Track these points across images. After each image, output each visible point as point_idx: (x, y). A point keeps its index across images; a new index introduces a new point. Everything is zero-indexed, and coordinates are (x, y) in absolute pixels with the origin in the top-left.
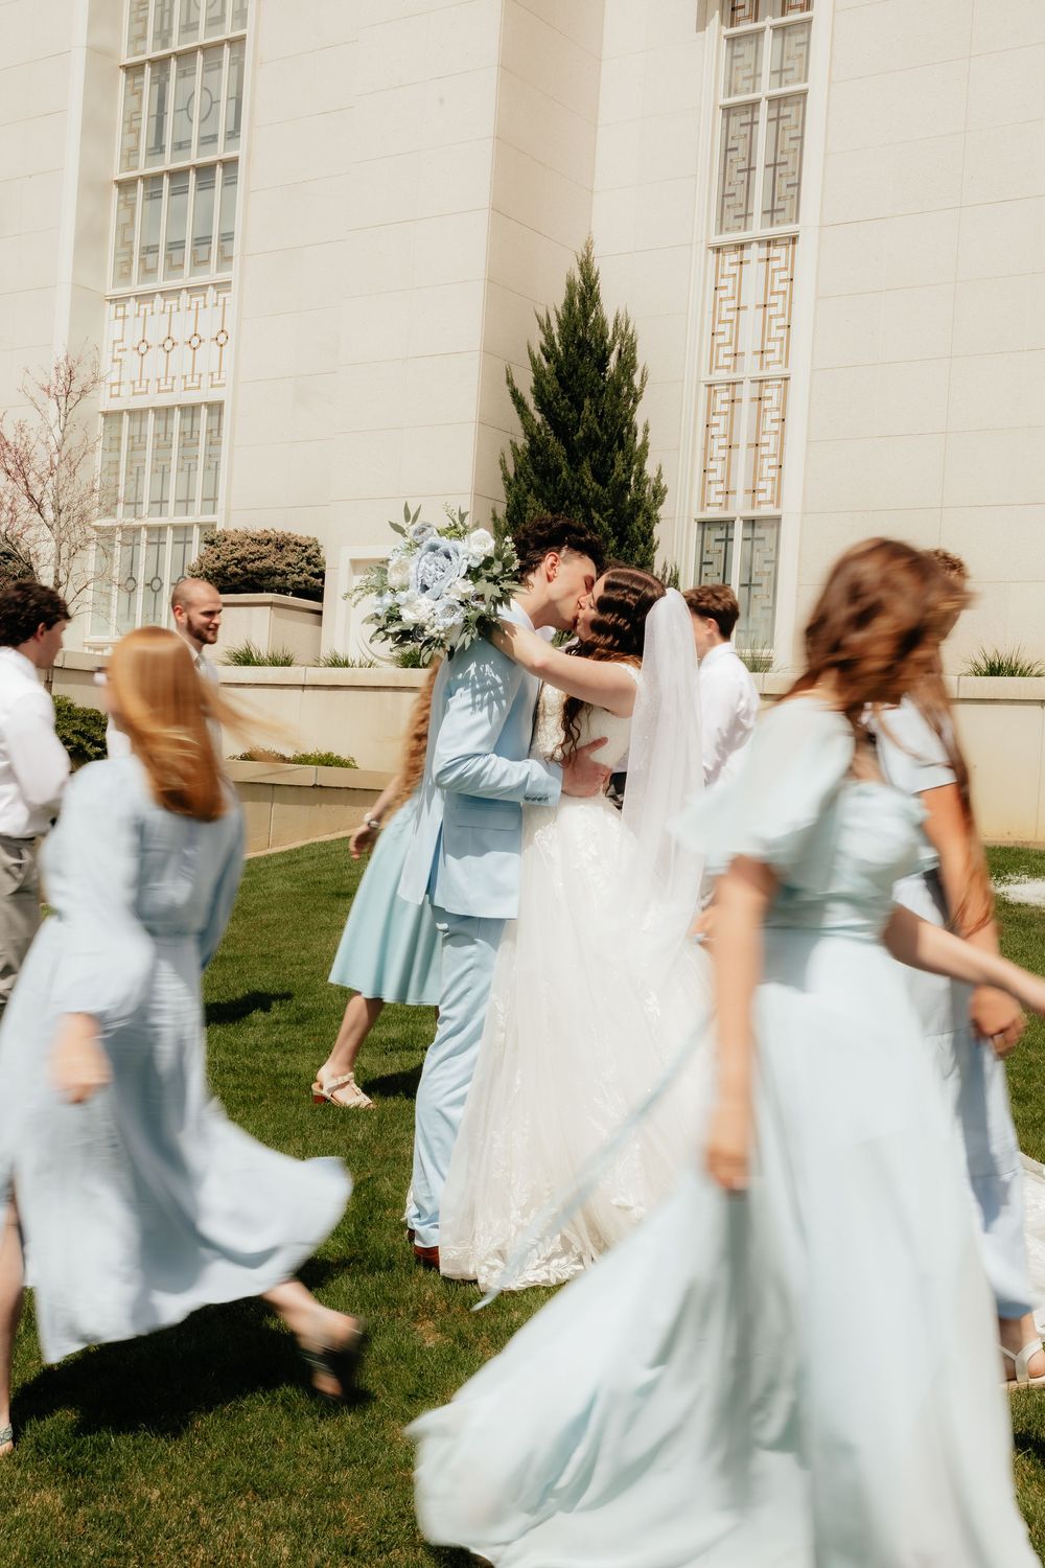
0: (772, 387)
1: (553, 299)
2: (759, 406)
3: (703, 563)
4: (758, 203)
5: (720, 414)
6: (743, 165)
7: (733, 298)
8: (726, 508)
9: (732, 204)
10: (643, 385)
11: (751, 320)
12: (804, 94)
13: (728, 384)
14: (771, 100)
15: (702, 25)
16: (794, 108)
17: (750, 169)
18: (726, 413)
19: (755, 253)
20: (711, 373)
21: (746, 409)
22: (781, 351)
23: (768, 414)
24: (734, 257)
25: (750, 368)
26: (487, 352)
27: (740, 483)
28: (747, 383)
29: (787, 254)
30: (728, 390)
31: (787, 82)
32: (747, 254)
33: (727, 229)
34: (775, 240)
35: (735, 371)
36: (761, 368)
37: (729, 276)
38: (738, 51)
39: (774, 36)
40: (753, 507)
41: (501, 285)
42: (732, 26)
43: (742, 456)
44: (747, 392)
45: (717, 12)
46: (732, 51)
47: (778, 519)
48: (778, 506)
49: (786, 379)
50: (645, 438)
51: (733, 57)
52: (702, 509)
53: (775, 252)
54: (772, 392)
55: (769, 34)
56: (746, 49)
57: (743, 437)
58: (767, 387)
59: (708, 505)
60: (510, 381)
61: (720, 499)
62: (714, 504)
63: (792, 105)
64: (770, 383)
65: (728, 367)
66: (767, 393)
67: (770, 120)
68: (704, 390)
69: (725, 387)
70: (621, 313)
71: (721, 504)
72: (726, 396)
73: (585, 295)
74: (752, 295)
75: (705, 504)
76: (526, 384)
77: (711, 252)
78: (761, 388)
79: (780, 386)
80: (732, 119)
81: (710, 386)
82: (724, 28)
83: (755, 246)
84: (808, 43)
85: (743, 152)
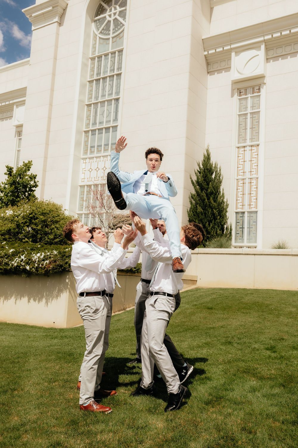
0: (254, 180)
1: (201, 159)
2: (251, 185)
3: (237, 222)
4: (248, 137)
5: (240, 186)
6: (244, 128)
7: (243, 159)
8: (243, 209)
9: (241, 137)
10: (222, 179)
11: (248, 164)
12: (259, 112)
13: (242, 179)
14: (250, 113)
15: (232, 96)
16: (257, 115)
17: (246, 129)
18: (242, 186)
19: (248, 148)
20: (237, 176)
21: (247, 186)
22: (256, 172)
23: (253, 186)
24: (243, 149)
25: (248, 175)
26: (186, 171)
27: (246, 203)
28: (247, 179)
29: (256, 149)
30: (242, 181)
31: (254, 109)
32: (246, 149)
33: (240, 143)
34: (253, 145)
35: (244, 176)
36: (251, 175)
37: (241, 154)
38: (242, 102)
39: (251, 99)
40: (250, 209)
41: (189, 156)
42: (240, 96)
43: (247, 197)
44: (247, 181)
45: (236, 93)
46: (240, 101)
47: (257, 212)
48: (256, 208)
49: (257, 178)
50: (223, 192)
51: (240, 104)
52: (236, 209)
53: (253, 148)
54: (254, 181)
55: (249, 98)
56: (244, 102)
57: (247, 192)
58: (252, 180)
59: (238, 208)
60: (191, 178)
61: (241, 207)
62: (239, 208)
63: (256, 114)
64: (253, 179)
65: (242, 175)
66: (252, 181)
67: (250, 118)
68: (236, 181)
69: (241, 180)
70: (216, 162)
71: (241, 208)
72: (242, 182)
73: (207, 158)
74: (248, 158)
75: (237, 208)
76: (195, 178)
77: (236, 148)
78: (251, 180)
79: (256, 180)
80: (241, 118)
81: (237, 180)
82: (238, 97)
83: (248, 147)
84: (259, 100)
85: (244, 125)
